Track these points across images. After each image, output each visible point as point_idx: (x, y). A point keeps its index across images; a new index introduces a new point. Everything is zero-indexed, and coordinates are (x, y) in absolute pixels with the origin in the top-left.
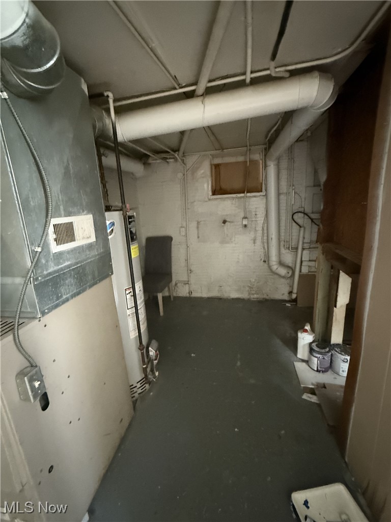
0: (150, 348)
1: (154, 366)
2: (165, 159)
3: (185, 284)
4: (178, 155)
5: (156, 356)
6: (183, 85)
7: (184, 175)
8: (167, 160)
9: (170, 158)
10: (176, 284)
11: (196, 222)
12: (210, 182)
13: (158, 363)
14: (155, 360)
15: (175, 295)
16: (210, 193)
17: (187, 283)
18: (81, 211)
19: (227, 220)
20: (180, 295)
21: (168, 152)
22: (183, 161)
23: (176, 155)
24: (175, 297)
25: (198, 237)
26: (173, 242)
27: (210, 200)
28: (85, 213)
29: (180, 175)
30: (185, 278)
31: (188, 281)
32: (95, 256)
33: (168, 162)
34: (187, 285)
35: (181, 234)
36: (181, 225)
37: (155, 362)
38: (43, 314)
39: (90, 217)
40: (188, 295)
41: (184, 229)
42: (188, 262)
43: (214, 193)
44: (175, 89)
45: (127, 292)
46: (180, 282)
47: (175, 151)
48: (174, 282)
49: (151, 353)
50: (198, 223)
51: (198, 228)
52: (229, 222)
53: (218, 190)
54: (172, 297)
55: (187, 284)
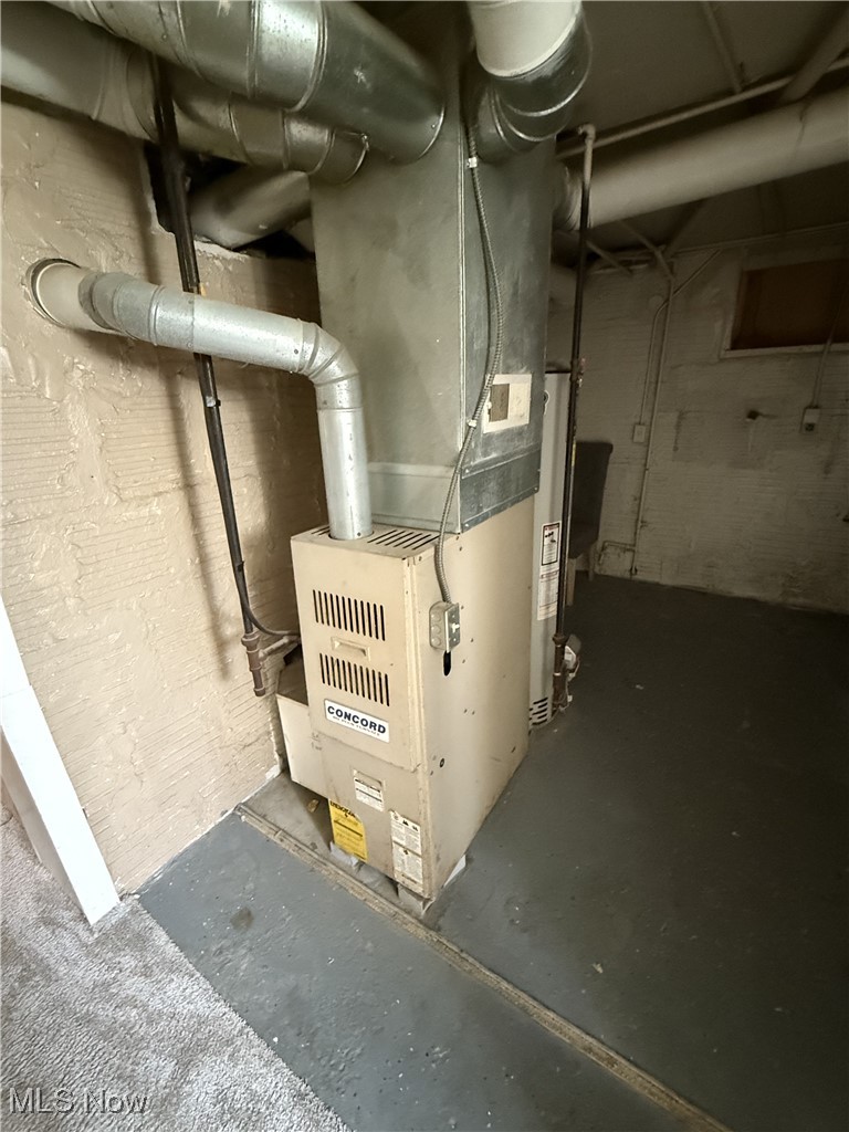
0: (567, 647)
1: (567, 684)
2: (627, 264)
3: (625, 550)
4: (663, 253)
5: (576, 665)
6: (752, 81)
7: (667, 300)
8: (632, 268)
9: (638, 263)
10: (603, 548)
11: (677, 414)
12: (731, 317)
13: (574, 679)
14: (572, 671)
15: (597, 570)
16: (727, 343)
17: (630, 548)
18: (520, 365)
19: (760, 411)
20: (609, 573)
21: (640, 246)
22: (671, 266)
23: (658, 254)
24: (596, 575)
25: (676, 449)
26: (612, 456)
27: (722, 360)
28: (523, 370)
29: (657, 301)
30: (627, 538)
31: (634, 545)
32: (523, 451)
33: (631, 271)
34: (628, 555)
35: (635, 440)
36: (638, 420)
37: (572, 675)
38: (464, 529)
39: (529, 377)
40: (627, 575)
41: (644, 428)
42: (640, 504)
43: (735, 345)
44: (731, 93)
45: (547, 533)
46: (612, 544)
47: (657, 244)
48: (599, 544)
49: (567, 657)
50: (681, 416)
51: (678, 426)
52: (765, 416)
53: (747, 337)
54: (591, 574)
55: (628, 550)
